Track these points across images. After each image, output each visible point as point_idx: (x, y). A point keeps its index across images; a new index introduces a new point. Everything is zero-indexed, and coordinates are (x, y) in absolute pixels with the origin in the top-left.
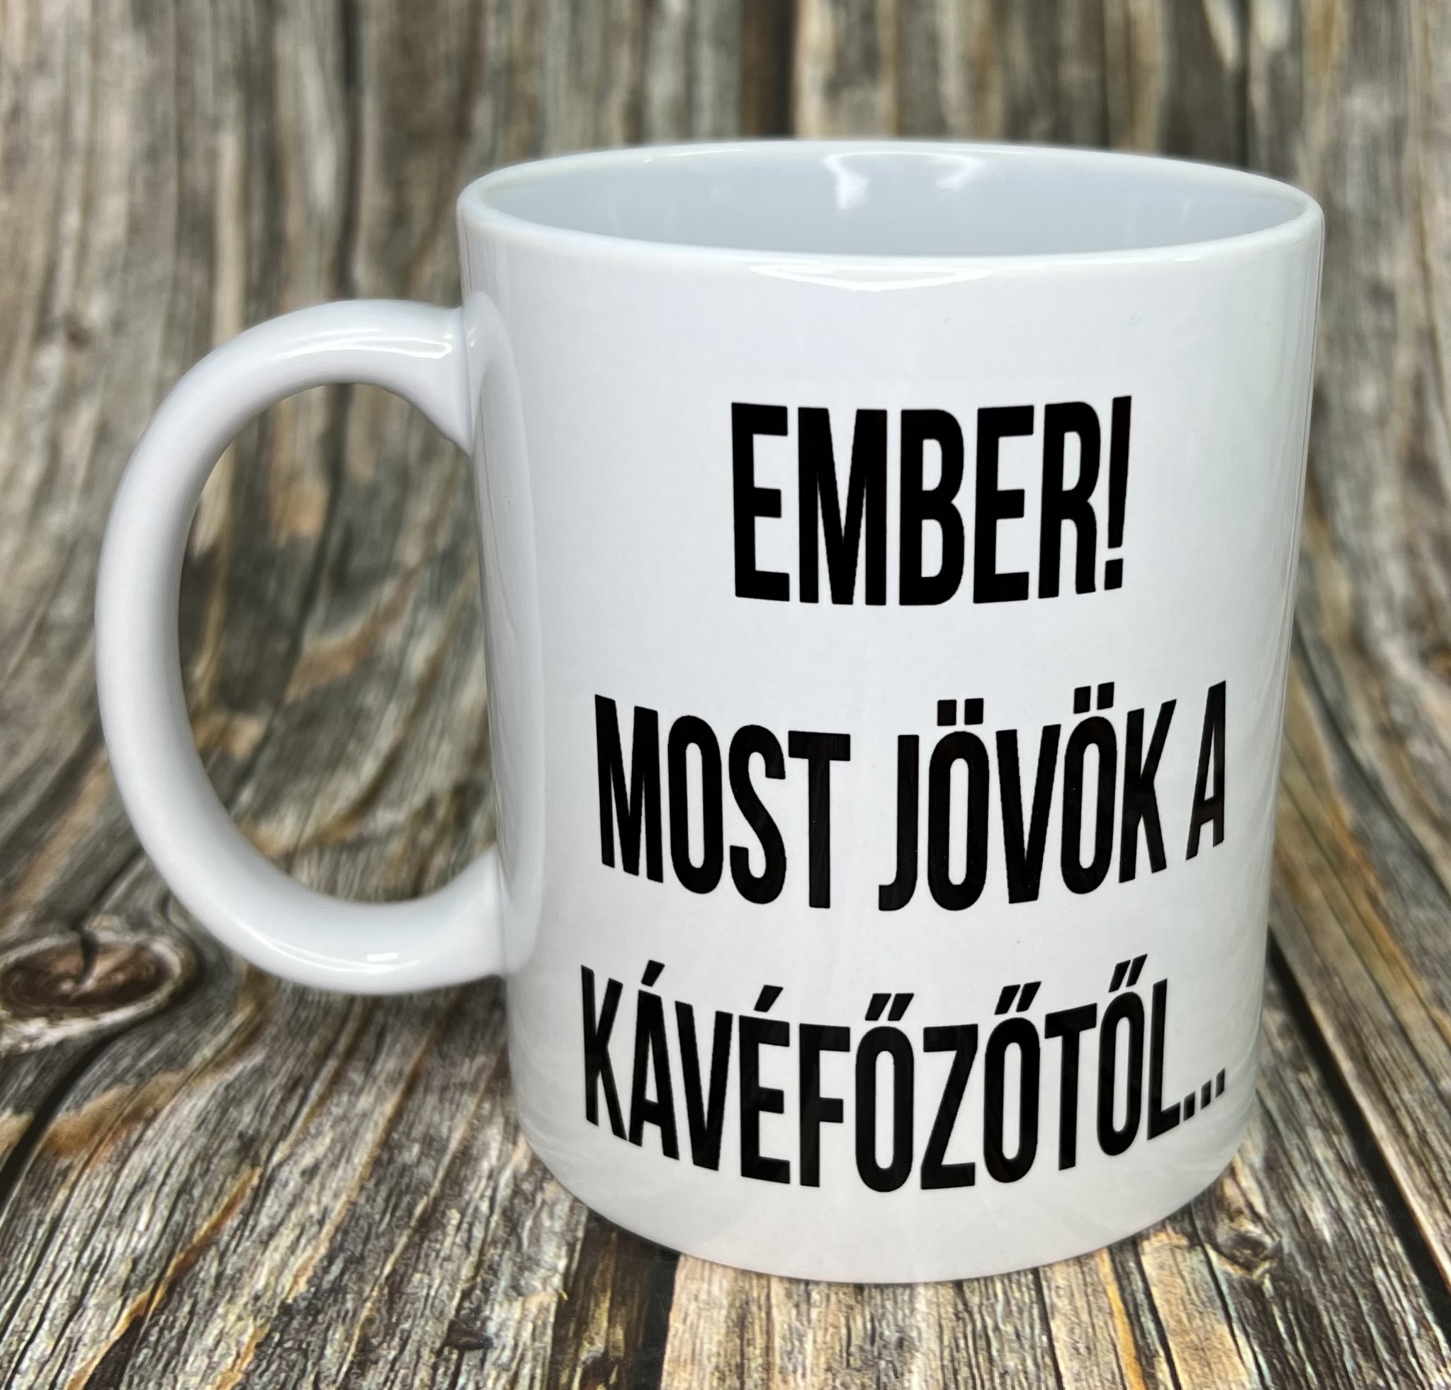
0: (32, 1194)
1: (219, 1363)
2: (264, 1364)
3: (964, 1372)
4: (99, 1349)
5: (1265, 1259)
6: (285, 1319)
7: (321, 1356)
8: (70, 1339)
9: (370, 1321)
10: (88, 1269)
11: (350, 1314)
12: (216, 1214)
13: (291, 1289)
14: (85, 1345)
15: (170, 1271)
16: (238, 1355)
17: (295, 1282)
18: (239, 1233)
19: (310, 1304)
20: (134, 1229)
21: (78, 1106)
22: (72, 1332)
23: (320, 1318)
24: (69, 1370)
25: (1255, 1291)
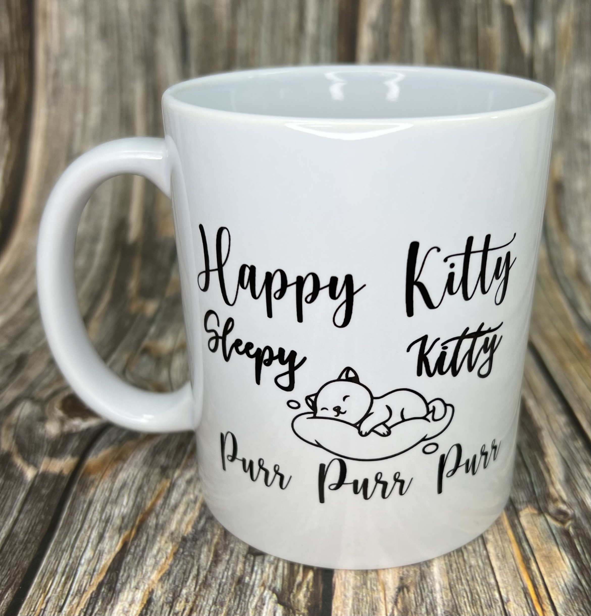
0: (81, 490)
1: (159, 561)
2: (177, 562)
3: (454, 566)
4: (111, 554)
5: (569, 519)
6: (184, 543)
7: (199, 558)
8: (100, 551)
9: (218, 543)
10: (105, 521)
11: (210, 541)
12: (154, 499)
13: (186, 530)
14: (106, 553)
15: (137, 522)
16: (167, 558)
17: (187, 527)
18: (163, 507)
19: (194, 536)
20: (122, 505)
21: (96, 454)
22: (100, 548)
23: (198, 542)
24: (100, 564)
25: (566, 533)
